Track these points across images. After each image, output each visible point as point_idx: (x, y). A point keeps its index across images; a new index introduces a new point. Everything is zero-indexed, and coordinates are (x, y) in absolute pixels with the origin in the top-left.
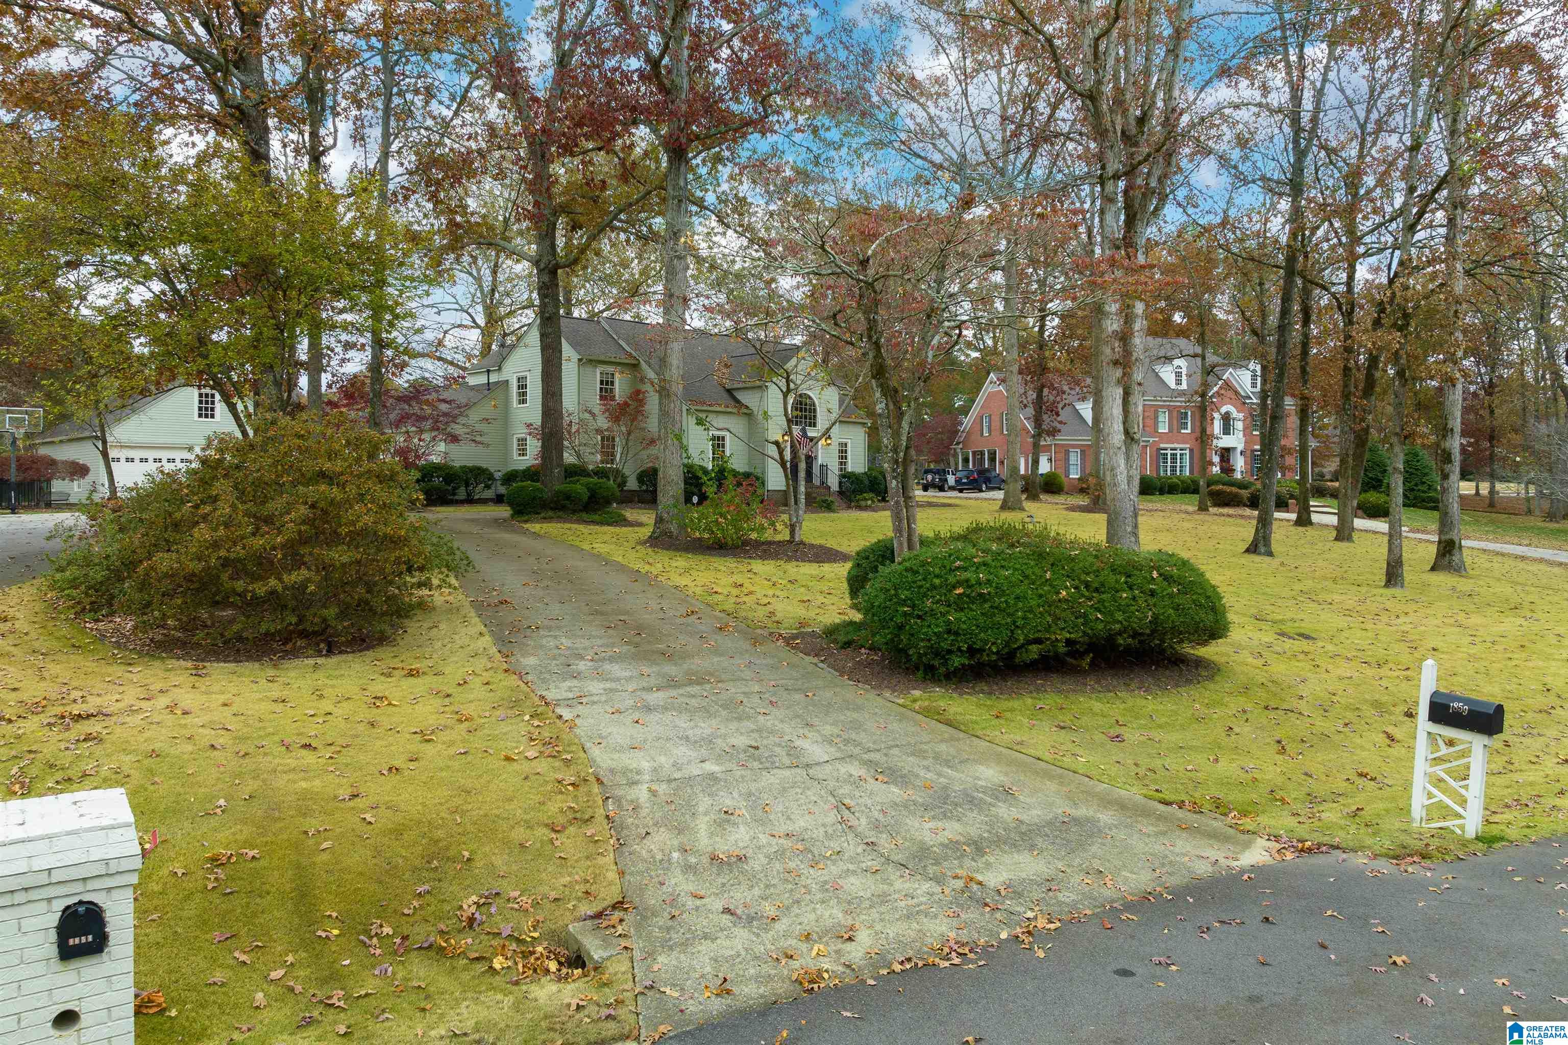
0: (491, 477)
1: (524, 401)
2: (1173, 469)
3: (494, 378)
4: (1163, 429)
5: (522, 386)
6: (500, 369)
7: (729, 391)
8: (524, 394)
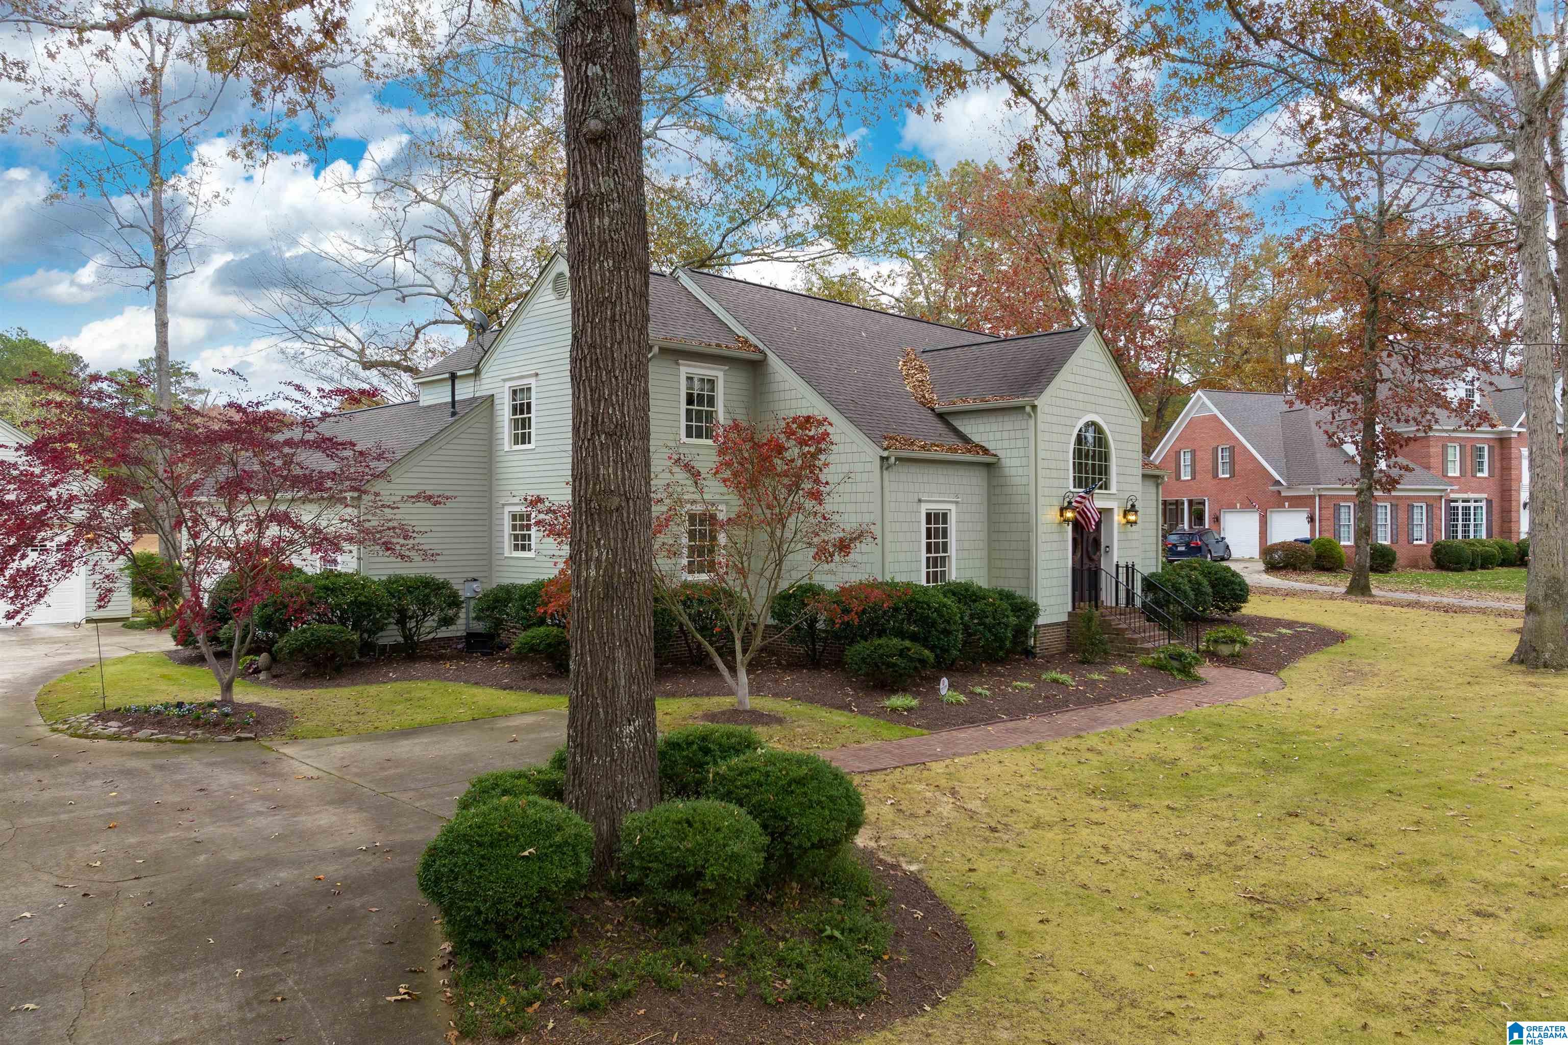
0: (454, 602)
1: (524, 439)
2: (1466, 532)
3: (465, 391)
4: (1454, 471)
5: (522, 409)
6: (477, 374)
7: (942, 417)
8: (525, 424)
